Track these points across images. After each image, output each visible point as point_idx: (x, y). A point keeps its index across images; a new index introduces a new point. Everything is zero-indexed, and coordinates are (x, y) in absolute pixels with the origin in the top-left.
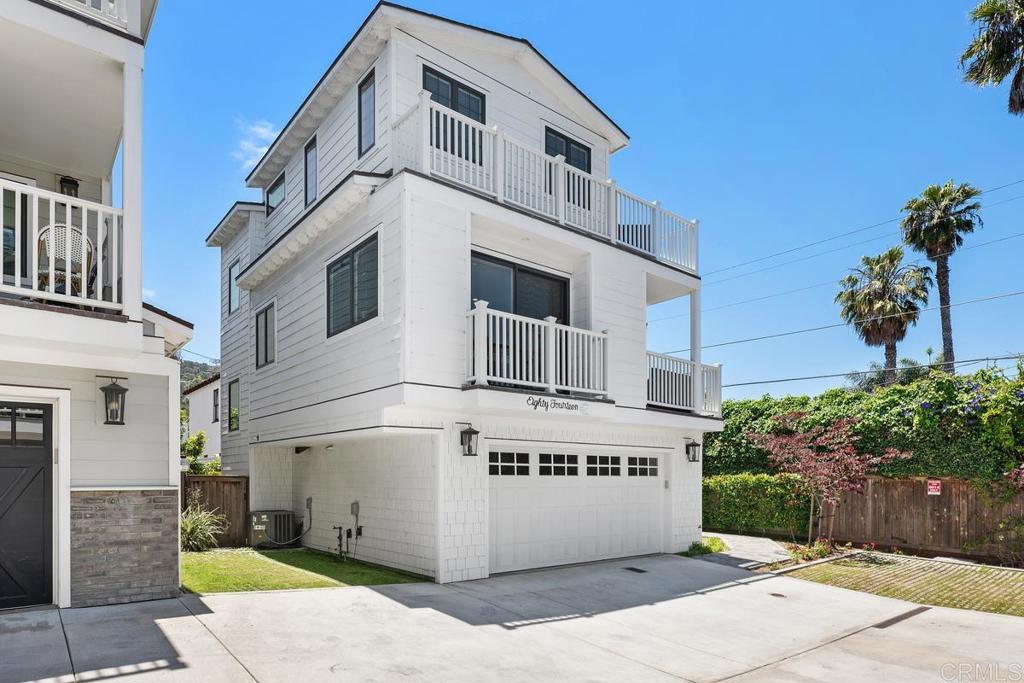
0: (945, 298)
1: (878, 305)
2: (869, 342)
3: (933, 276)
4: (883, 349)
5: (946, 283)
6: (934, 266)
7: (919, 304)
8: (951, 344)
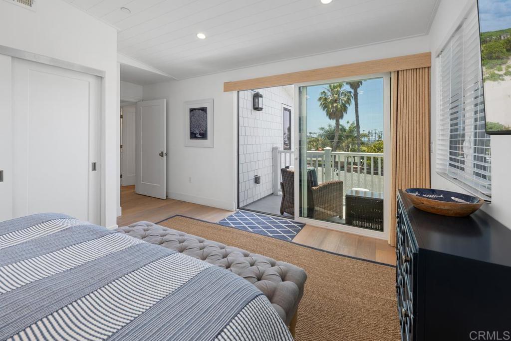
0: (356, 105)
1: (335, 105)
2: (330, 118)
3: (352, 95)
4: (335, 121)
5: (357, 99)
6: (353, 91)
7: (347, 105)
8: (359, 122)
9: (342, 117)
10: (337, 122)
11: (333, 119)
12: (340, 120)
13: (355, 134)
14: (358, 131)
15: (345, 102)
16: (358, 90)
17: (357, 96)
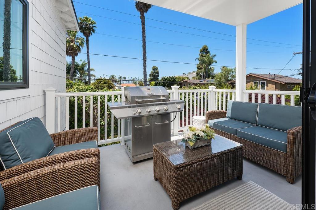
3: (85, 40)
6: (85, 38)
9: (76, 55)
10: (73, 59)
11: (70, 56)
12: (75, 57)
13: (86, 68)
14: (89, 67)
15: (79, 44)
16: (89, 38)
17: (88, 42)
